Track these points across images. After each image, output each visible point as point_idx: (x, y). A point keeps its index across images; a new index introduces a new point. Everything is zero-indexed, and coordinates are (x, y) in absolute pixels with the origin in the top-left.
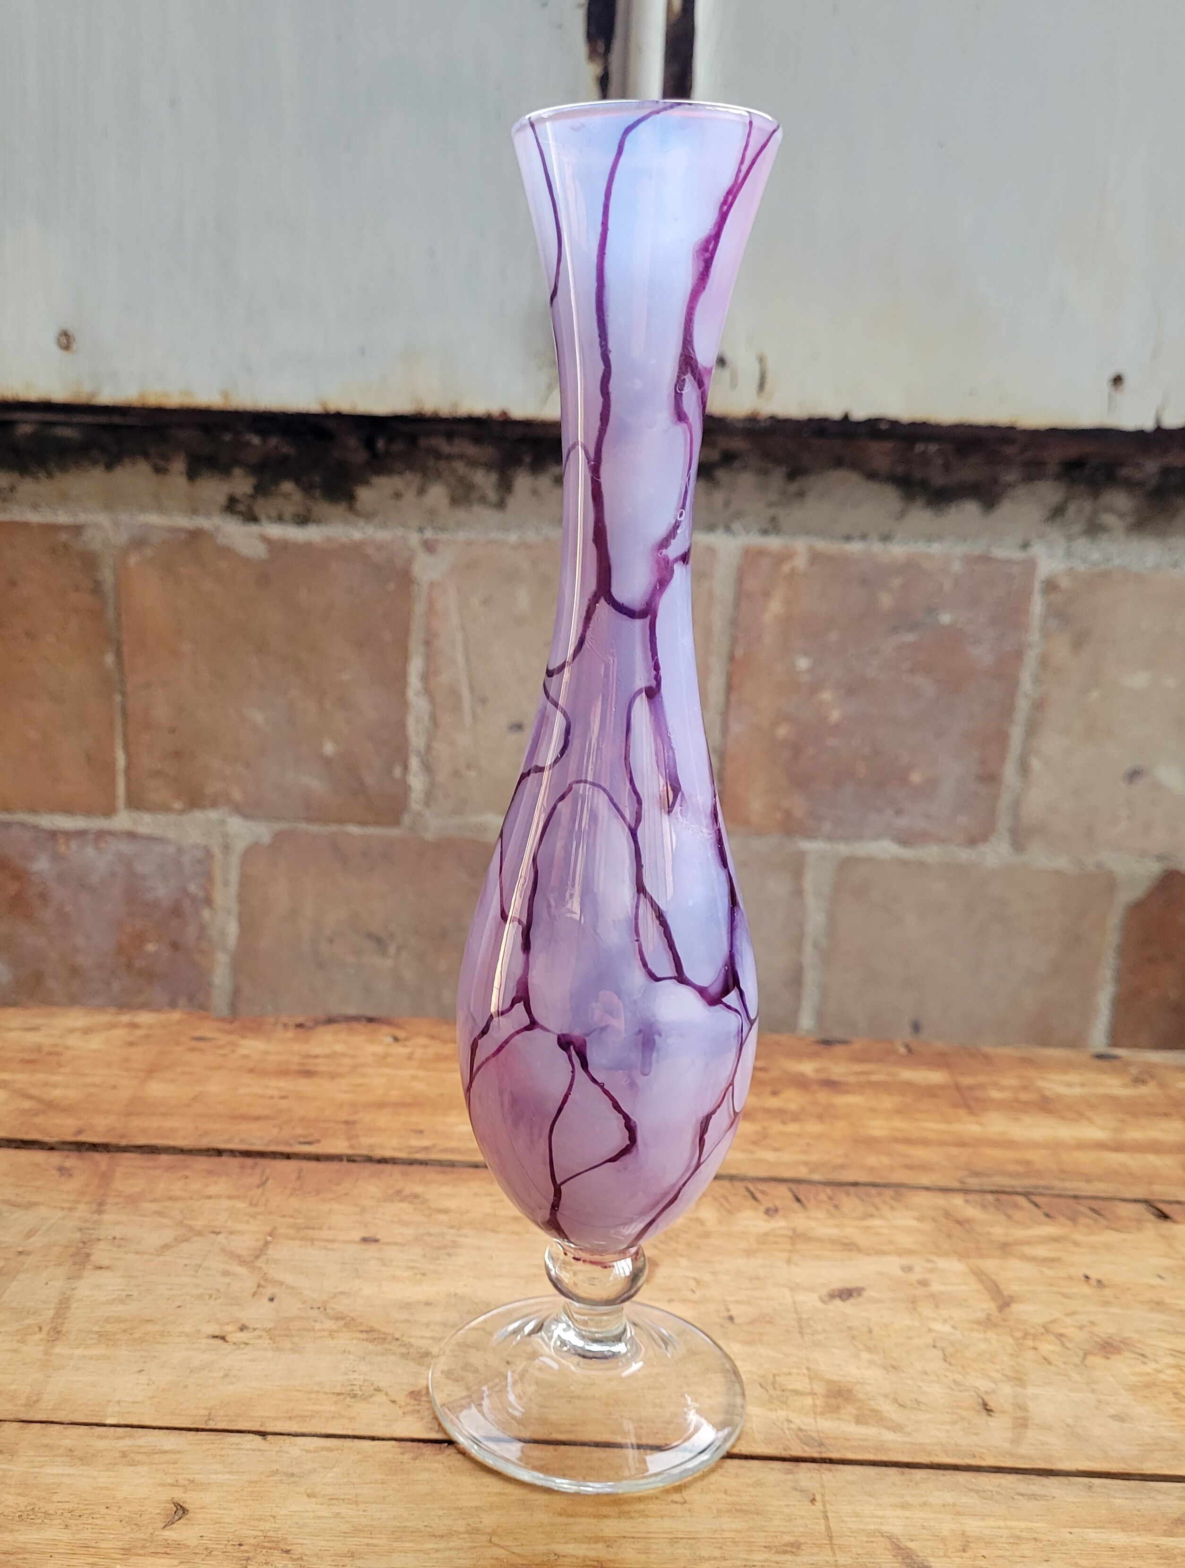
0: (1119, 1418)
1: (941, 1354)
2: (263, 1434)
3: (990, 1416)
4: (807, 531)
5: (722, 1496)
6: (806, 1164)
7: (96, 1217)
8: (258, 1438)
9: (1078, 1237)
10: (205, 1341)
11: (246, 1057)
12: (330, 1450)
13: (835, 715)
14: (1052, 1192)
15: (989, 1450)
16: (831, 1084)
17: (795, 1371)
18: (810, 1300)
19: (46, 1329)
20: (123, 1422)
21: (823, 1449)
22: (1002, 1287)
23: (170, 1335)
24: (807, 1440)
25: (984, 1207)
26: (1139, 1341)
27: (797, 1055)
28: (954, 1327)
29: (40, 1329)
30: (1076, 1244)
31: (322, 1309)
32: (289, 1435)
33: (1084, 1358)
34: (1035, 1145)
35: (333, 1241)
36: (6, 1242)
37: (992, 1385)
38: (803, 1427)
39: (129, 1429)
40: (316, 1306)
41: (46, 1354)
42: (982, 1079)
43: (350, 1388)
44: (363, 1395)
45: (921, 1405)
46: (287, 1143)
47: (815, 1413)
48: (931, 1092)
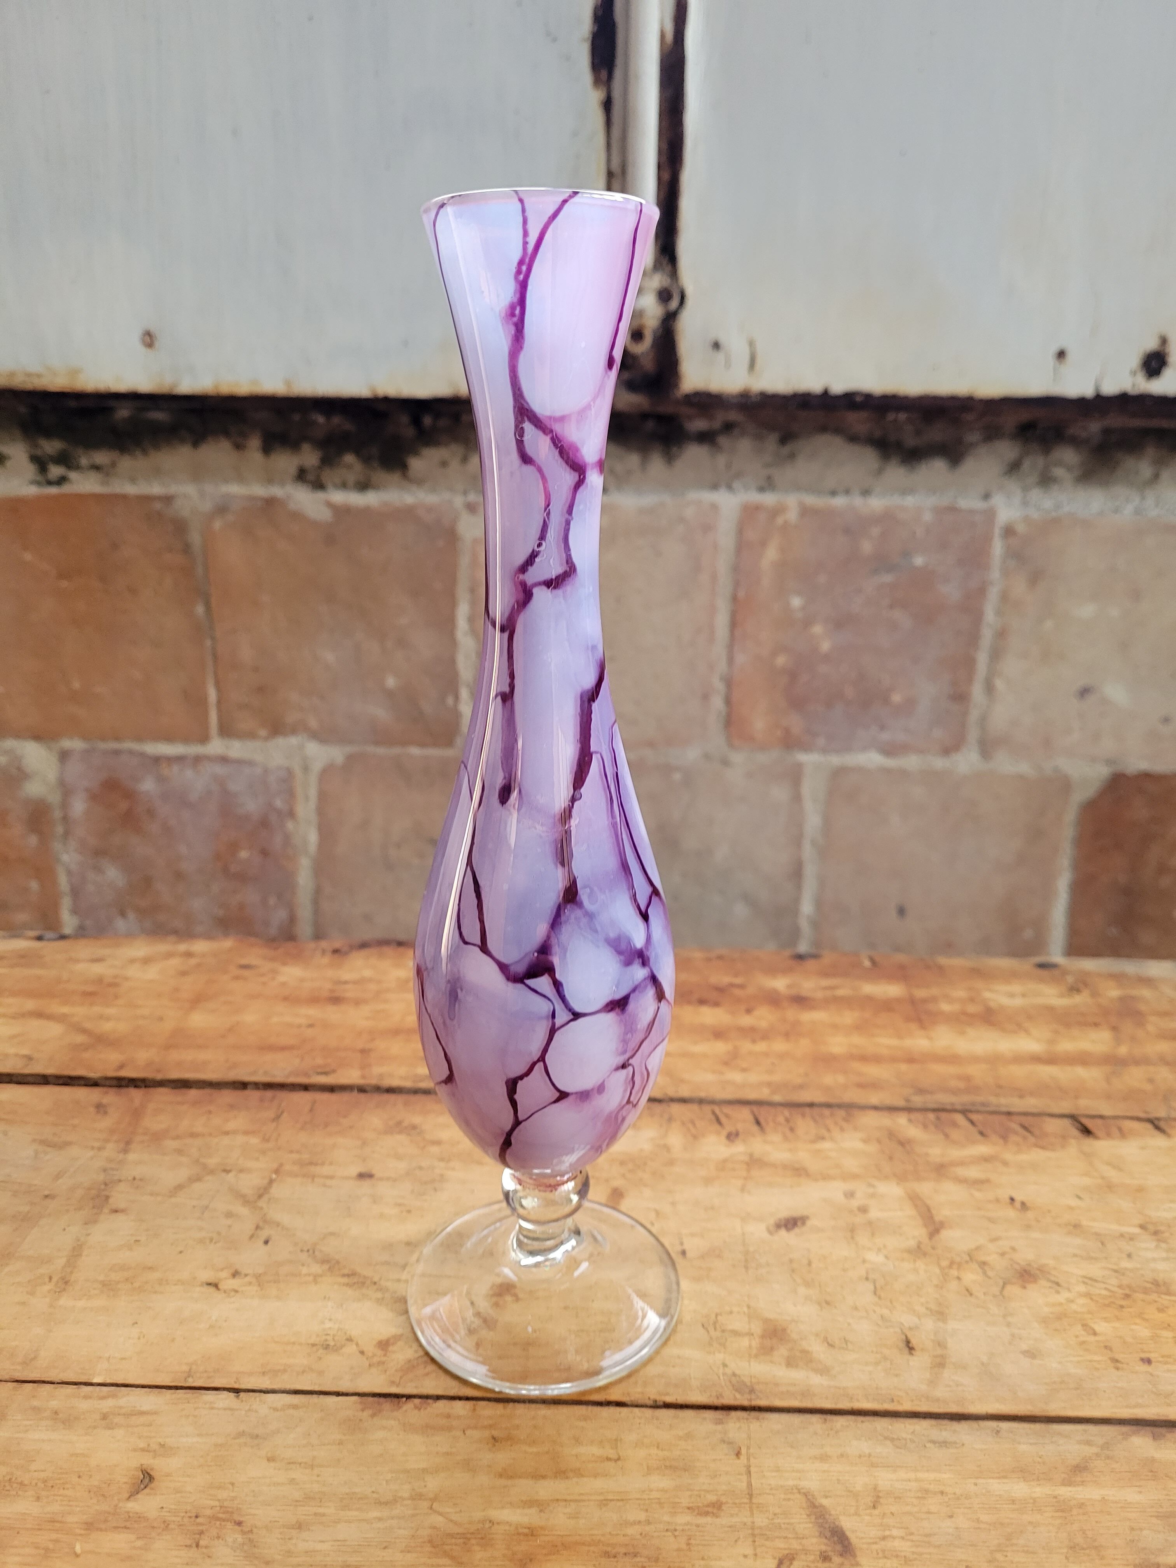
0: (1031, 1354)
1: (872, 1287)
2: (237, 1391)
3: (911, 1354)
4: (798, 487)
5: (654, 1451)
6: (769, 1084)
7: (121, 1156)
8: (232, 1395)
9: (1008, 1156)
10: (198, 1289)
11: (284, 984)
12: (295, 1407)
13: (825, 646)
14: (988, 1109)
15: (907, 1393)
16: (800, 1001)
17: (735, 1309)
18: (758, 1231)
19: (55, 1279)
20: (108, 1381)
21: (753, 1397)
22: (934, 1212)
23: (168, 1284)
24: (739, 1386)
25: (925, 1126)
26: (1055, 1268)
27: (772, 971)
28: (887, 1257)
29: (50, 1278)
30: (1005, 1163)
31: (311, 1252)
32: (261, 1391)
33: (1003, 1288)
34: (975, 1059)
35: (331, 1177)
36: (36, 1185)
37: (916, 1320)
38: (737, 1372)
39: (113, 1388)
40: (306, 1249)
41: (51, 1306)
42: (935, 991)
43: (324, 1337)
44: (335, 1345)
45: (849, 1344)
46: (306, 1075)
47: (750, 1356)
48: (887, 1006)
